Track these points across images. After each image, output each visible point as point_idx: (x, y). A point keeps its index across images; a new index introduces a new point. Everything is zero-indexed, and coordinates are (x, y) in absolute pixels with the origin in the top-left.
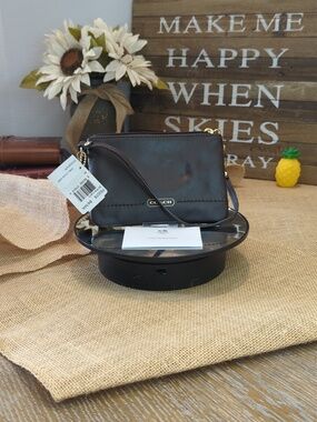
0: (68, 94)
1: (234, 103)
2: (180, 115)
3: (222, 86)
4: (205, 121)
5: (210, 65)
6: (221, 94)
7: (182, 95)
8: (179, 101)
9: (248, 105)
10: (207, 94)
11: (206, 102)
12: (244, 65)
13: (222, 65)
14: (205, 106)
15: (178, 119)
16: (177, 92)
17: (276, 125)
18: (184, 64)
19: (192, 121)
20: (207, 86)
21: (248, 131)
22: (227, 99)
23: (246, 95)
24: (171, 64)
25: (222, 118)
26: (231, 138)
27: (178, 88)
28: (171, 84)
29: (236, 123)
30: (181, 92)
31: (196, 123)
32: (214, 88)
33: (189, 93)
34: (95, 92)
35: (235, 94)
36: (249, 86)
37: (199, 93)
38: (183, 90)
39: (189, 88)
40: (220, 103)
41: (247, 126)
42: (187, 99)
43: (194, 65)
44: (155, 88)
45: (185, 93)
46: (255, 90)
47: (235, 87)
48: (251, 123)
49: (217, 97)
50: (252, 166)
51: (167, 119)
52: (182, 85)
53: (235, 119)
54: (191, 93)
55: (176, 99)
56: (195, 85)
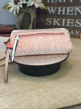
0: (16, 11)
1: (68, 14)
2: (51, 18)
3: (64, 8)
4: (59, 19)
5: (60, 1)
6: (64, 11)
8: (51, 13)
9: (72, 14)
10: (59, 11)
11: (59, 13)
12: (71, 1)
13: (64, 1)
14: (59, 15)
15: (51, 19)
16: (50, 10)
18: (52, 1)
19: (55, 19)
20: (59, 8)
21: (72, 23)
22: (66, 12)
23: (72, 11)
24: (48, 1)
25: (64, 18)
26: (67, 25)
27: (50, 9)
28: (48, 8)
29: (68, 20)
30: (51, 10)
31: (56, 20)
32: (62, 9)
33: (54, 10)
34: (25, 10)
35: (68, 11)
36: (73, 8)
37: (57, 11)
38: (52, 10)
39: (54, 9)
40: (64, 13)
41: (72, 21)
42: (53, 13)
43: (56, 2)
44: (43, 9)
45: (53, 11)
46: (75, 9)
47: (68, 8)
48: (73, 20)
49: (63, 12)
50: (73, 34)
51: (47, 19)
52: (52, 8)
53: (68, 19)
54: (55, 11)
55: (50, 13)
56: (56, 8)
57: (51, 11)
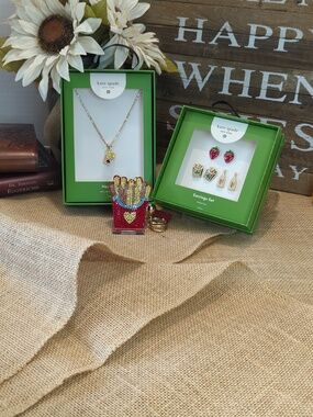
1: (263, 96)
2: (190, 104)
3: (248, 73)
5: (234, 43)
6: (246, 83)
7: (194, 79)
8: (189, 86)
9: (282, 100)
10: (227, 81)
11: (225, 91)
12: (281, 48)
13: (251, 45)
14: (224, 96)
16: (188, 75)
18: (199, 39)
20: (228, 71)
22: (255, 90)
23: (280, 87)
24: (181, 37)
25: (246, 114)
27: (189, 70)
28: (180, 64)
29: (264, 121)
30: (194, 75)
32: (238, 75)
33: (203, 77)
35: (265, 85)
36: (285, 76)
37: (217, 79)
38: (196, 73)
39: (203, 73)
40: (245, 93)
42: (201, 86)
43: (213, 42)
45: (198, 77)
46: (293, 81)
47: (266, 75)
48: (284, 123)
49: (241, 86)
50: (281, 175)
51: (172, 108)
52: (195, 66)
53: (263, 116)
54: (207, 79)
55: (186, 84)
56: (213, 68)
57: (191, 77)
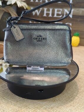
1: (55, 16)
3: (51, 10)
5: (47, 1)
6: (51, 12)
8: (35, 15)
9: (61, 16)
10: (45, 12)
11: (45, 15)
14: (45, 17)
17: (71, 24)
18: (37, 1)
20: (45, 9)
22: (53, 14)
23: (60, 13)
24: (32, 1)
32: (48, 10)
34: (4, 9)
35: (56, 13)
36: (61, 10)
37: (42, 12)
40: (50, 15)
42: (38, 14)
43: (41, 1)
44: (26, 9)
45: (37, 12)
46: (63, 11)
47: (56, 10)
49: (49, 13)
56: (41, 9)
